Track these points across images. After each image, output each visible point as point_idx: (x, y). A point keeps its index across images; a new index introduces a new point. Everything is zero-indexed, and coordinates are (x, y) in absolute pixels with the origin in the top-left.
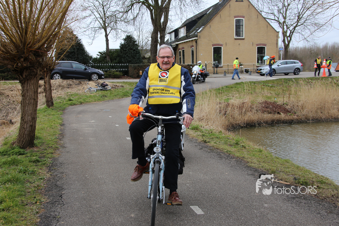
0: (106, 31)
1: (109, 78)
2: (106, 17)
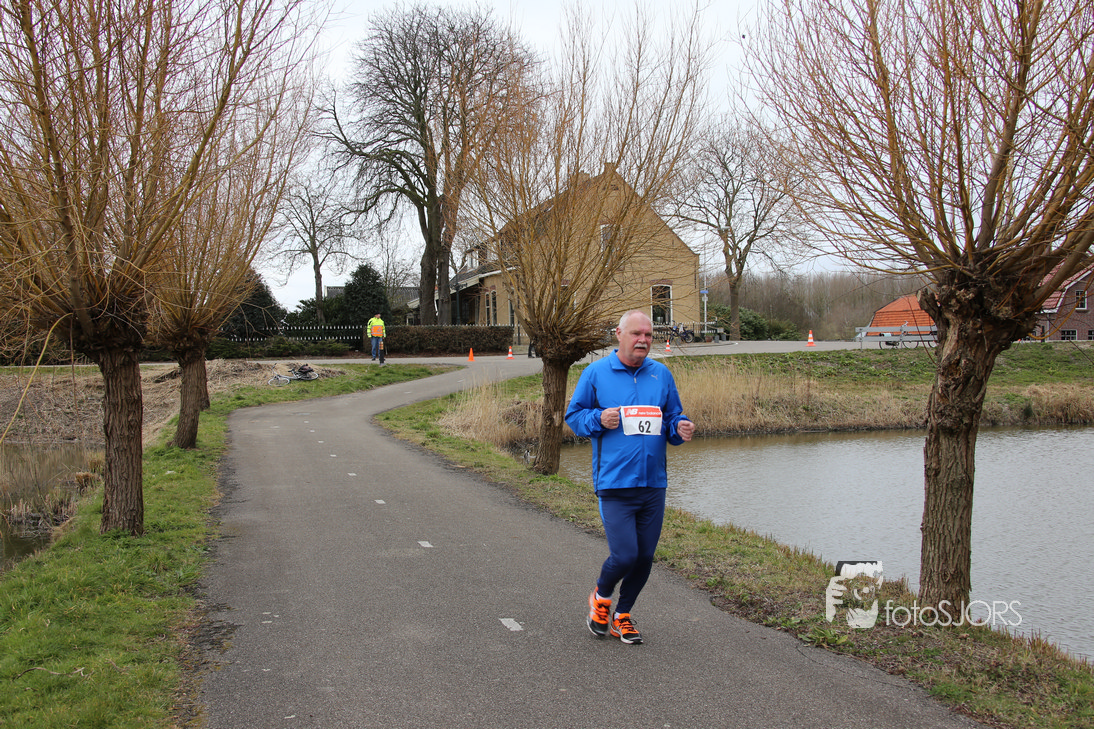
0: (316, 257)
2: (316, 229)
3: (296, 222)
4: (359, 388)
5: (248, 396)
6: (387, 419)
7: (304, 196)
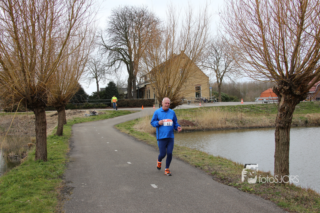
0: (97, 80)
1: (99, 108)
2: (97, 71)
3: (91, 69)
4: (110, 118)
5: (78, 120)
6: (118, 126)
7: (93, 62)
